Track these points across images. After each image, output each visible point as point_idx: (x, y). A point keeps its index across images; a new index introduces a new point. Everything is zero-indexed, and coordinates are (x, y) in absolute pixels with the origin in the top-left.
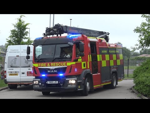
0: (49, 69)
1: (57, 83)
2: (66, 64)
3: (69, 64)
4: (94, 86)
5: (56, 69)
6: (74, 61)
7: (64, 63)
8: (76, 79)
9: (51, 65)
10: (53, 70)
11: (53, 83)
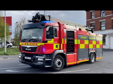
0: (26, 48)
1: (30, 59)
2: (37, 45)
3: (39, 44)
4: (67, 64)
5: (30, 48)
6: (43, 42)
7: (36, 43)
8: (44, 57)
9: (28, 44)
10: (29, 48)
11: (28, 59)
